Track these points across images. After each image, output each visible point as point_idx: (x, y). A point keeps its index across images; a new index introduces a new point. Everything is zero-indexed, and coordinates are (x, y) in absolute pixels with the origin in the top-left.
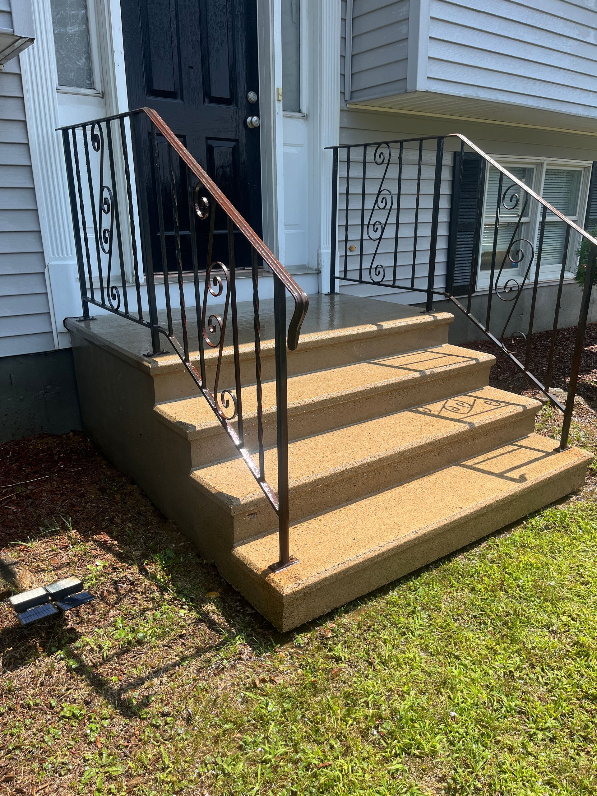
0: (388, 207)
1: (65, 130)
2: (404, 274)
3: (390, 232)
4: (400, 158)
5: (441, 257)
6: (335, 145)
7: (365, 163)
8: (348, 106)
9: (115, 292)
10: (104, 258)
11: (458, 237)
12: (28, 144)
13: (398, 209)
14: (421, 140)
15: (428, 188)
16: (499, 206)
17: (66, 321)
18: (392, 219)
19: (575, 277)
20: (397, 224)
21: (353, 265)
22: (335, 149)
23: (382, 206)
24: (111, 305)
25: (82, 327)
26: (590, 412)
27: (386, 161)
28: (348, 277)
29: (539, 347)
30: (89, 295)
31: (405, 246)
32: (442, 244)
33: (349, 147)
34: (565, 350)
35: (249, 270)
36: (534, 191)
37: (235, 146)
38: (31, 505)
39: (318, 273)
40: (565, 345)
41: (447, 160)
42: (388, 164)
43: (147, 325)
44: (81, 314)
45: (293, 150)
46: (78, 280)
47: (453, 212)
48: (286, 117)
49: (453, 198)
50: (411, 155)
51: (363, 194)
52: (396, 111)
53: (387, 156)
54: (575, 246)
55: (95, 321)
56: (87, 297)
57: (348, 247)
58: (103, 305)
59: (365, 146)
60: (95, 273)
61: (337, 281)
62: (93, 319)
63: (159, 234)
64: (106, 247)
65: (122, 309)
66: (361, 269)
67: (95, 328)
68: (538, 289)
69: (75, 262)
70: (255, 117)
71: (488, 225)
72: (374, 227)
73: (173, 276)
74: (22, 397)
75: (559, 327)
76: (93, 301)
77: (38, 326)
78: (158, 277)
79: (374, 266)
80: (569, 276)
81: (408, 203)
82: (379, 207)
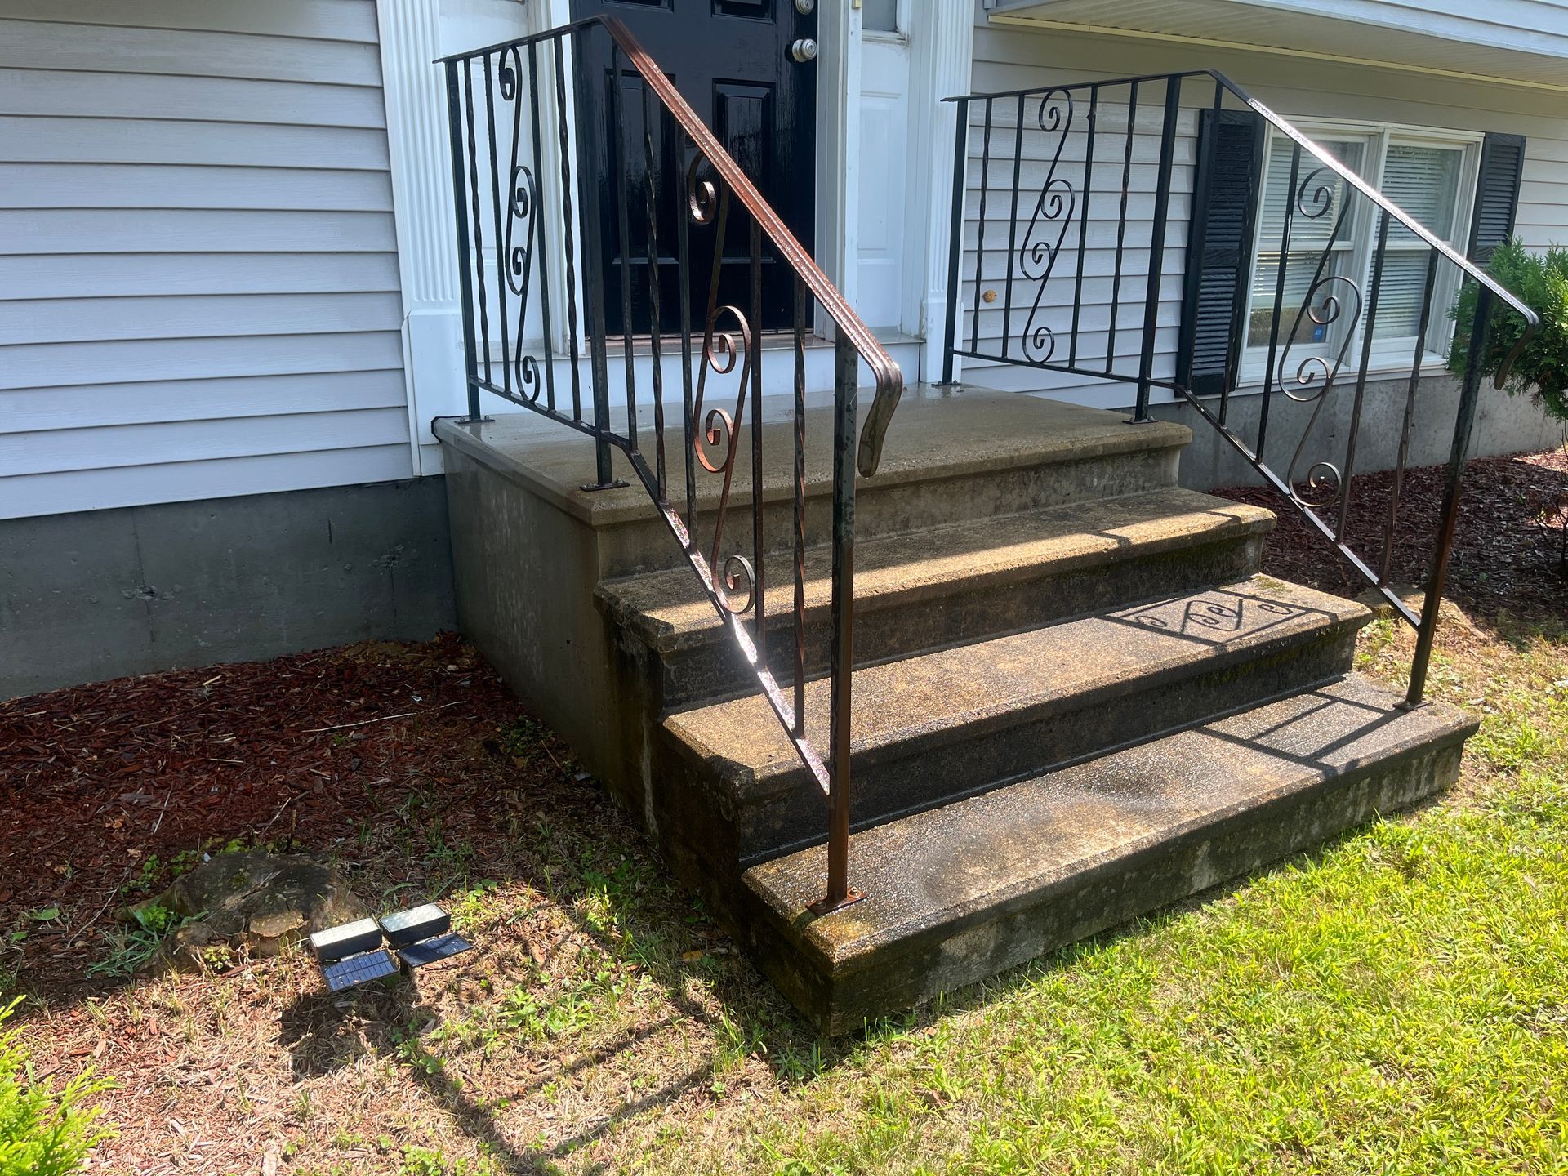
0: (1063, 215)
1: (451, 63)
2: (1091, 350)
3: (1065, 266)
4: (1091, 117)
5: (1168, 318)
6: (962, 95)
7: (1020, 128)
8: (991, 19)
9: (530, 368)
10: (513, 302)
11: (1204, 277)
12: (382, 88)
13: (1084, 221)
14: (1135, 82)
15: (1145, 179)
16: (1290, 210)
17: (437, 424)
18: (1072, 240)
19: (1445, 361)
20: (1081, 250)
21: (991, 328)
22: (963, 102)
23: (1052, 212)
24: (523, 393)
25: (466, 435)
26: (1473, 634)
27: (1062, 126)
28: (979, 351)
29: (1367, 504)
30: (481, 375)
31: (1097, 293)
32: (1170, 291)
33: (989, 98)
34: (1421, 511)
35: (787, 335)
36: (1364, 179)
37: (768, 96)
38: (357, 769)
39: (920, 343)
40: (1422, 501)
41: (1186, 124)
42: (1066, 131)
43: (588, 430)
44: (464, 410)
45: (880, 104)
46: (463, 347)
47: (1195, 228)
48: (870, 40)
49: (1195, 201)
50: (1113, 114)
51: (1015, 190)
52: (1085, 29)
53: (1064, 115)
54: (1448, 296)
55: (491, 425)
56: (476, 379)
57: (982, 294)
58: (507, 393)
59: (1021, 95)
60: (495, 335)
61: (957, 358)
62: (488, 420)
63: (617, 262)
64: (518, 281)
65: (542, 400)
66: (1006, 338)
67: (490, 437)
68: (1366, 386)
69: (458, 311)
70: (807, 41)
71: (1266, 257)
72: (1034, 254)
73: (642, 342)
74: (348, 566)
75: (1409, 464)
76: (488, 385)
77: (384, 431)
78: (615, 344)
79: (1031, 332)
80: (1433, 361)
81: (1103, 208)
82: (1045, 215)
